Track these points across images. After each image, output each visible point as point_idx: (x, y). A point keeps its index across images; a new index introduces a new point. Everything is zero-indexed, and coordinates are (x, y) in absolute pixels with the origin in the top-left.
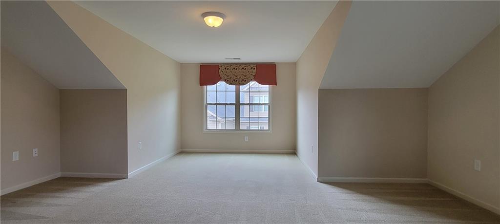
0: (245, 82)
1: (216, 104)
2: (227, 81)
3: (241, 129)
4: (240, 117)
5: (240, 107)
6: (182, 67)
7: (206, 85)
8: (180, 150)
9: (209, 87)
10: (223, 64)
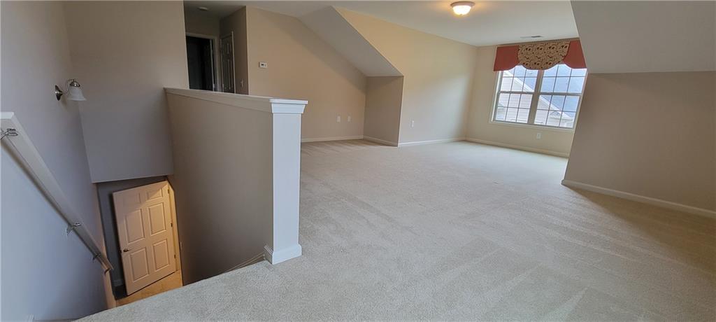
0: (549, 65)
1: (511, 92)
2: (525, 65)
3: (535, 123)
4: (536, 109)
5: (538, 97)
6: (479, 50)
7: (502, 70)
8: (464, 138)
9: (506, 72)
10: (523, 44)
